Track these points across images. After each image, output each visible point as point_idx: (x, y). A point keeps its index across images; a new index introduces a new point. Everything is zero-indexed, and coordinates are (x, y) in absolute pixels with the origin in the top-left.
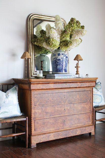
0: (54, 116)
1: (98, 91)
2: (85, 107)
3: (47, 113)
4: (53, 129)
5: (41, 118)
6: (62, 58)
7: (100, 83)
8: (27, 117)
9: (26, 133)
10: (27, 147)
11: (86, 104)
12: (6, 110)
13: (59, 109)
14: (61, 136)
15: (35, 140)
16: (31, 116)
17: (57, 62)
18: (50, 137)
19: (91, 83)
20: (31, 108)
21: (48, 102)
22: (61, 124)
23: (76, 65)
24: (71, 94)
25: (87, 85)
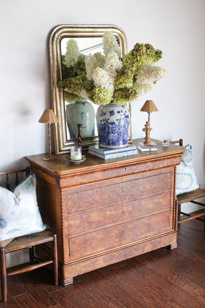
0: (104, 227)
1: (186, 165)
3: (90, 223)
4: (103, 249)
5: (81, 234)
6: (117, 120)
7: (190, 147)
8: (55, 235)
9: (53, 262)
10: (57, 284)
11: (162, 198)
12: (17, 227)
13: (113, 213)
14: (117, 259)
15: (71, 273)
16: (62, 232)
17: (109, 127)
18: (98, 263)
19: (172, 160)
20: (62, 220)
21: (93, 204)
22: (116, 238)
23: (145, 126)
24: (134, 183)
25: (165, 165)
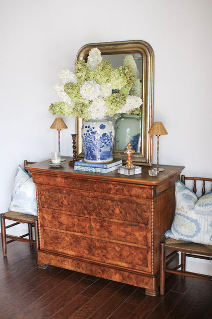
2: (134, 235)
